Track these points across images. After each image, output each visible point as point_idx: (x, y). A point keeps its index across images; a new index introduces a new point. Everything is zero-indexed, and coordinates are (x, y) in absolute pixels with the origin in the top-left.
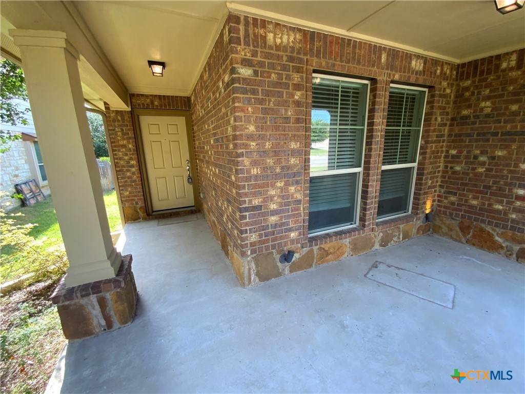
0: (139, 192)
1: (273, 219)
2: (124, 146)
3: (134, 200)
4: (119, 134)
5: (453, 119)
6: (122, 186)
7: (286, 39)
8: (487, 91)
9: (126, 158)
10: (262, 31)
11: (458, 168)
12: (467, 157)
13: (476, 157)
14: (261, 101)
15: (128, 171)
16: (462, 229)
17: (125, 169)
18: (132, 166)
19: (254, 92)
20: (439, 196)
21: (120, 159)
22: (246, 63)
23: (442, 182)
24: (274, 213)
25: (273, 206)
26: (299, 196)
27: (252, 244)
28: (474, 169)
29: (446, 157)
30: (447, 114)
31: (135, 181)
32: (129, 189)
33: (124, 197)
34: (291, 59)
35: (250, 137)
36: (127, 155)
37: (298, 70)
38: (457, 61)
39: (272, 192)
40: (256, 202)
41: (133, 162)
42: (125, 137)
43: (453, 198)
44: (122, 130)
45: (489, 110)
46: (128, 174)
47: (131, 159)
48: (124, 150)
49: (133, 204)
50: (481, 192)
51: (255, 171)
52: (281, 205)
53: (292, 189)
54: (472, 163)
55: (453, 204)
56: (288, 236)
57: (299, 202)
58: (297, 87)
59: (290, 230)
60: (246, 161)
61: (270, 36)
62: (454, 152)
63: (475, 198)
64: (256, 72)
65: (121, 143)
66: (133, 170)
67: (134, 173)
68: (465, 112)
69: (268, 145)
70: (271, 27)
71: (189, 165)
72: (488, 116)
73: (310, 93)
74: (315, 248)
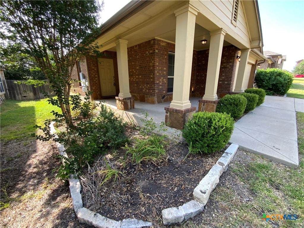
0: (98, 88)
1: (161, 87)
2: (93, 69)
3: (96, 91)
4: (92, 64)
5: (197, 65)
6: (92, 85)
7: (164, 44)
8: (204, 59)
9: (94, 74)
10: (160, 42)
11: (199, 78)
12: (200, 75)
13: (202, 75)
14: (159, 58)
15: (95, 79)
16: (200, 94)
17: (93, 78)
18: (96, 77)
19: (158, 56)
20: (195, 86)
21: (92, 74)
22: (157, 49)
23: (196, 82)
24: (161, 85)
25: (161, 84)
26: (165, 82)
27: (157, 93)
28: (202, 78)
29: (196, 75)
30: (196, 64)
31: (97, 83)
32: (95, 86)
33: (93, 90)
34: (165, 48)
35: (157, 66)
36: (94, 73)
37: (166, 51)
38: (197, 50)
39: (161, 80)
40: (158, 82)
41: (96, 76)
42: (94, 66)
43: (198, 86)
44: (93, 63)
45: (204, 63)
46: (95, 80)
47: (96, 74)
48: (93, 71)
49: (96, 93)
50: (203, 84)
51: (158, 74)
52: (162, 84)
53: (164, 80)
54: (201, 76)
55: (198, 88)
56: (163, 92)
57: (165, 83)
58: (166, 55)
59: (164, 91)
60: (156, 72)
61: (161, 43)
62: (198, 74)
63: (202, 85)
64: (158, 51)
65: (92, 68)
66: (96, 79)
67: (96, 80)
68: (199, 64)
69: (160, 68)
70: (161, 41)
71: (114, 78)
72: (204, 64)
73: (168, 57)
74: (169, 96)
